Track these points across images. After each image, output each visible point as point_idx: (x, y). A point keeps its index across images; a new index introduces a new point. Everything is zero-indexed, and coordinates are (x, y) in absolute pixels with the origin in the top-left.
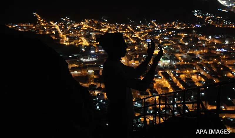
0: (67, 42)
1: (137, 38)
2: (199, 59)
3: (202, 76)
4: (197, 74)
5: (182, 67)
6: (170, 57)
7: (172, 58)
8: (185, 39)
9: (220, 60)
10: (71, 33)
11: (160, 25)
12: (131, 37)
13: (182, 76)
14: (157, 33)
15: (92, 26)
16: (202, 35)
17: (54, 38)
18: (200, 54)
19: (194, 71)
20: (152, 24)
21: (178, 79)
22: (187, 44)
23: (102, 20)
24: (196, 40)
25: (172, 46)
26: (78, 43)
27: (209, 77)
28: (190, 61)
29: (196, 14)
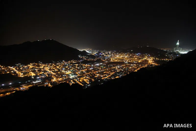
0: (22, 75)
1: (58, 68)
2: (85, 73)
3: (88, 79)
4: (86, 78)
5: (79, 77)
6: (74, 74)
7: (75, 74)
8: (78, 66)
9: (92, 72)
10: (24, 70)
11: (66, 62)
12: (56, 69)
13: (81, 80)
14: (66, 65)
15: (35, 66)
16: (84, 64)
17: (13, 75)
18: (85, 71)
19: (84, 78)
20: (63, 62)
21: (79, 82)
22: (79, 68)
23: (40, 63)
24: (82, 66)
25: (73, 70)
26: (29, 75)
27: (90, 78)
28: (82, 74)
29: (79, 57)
